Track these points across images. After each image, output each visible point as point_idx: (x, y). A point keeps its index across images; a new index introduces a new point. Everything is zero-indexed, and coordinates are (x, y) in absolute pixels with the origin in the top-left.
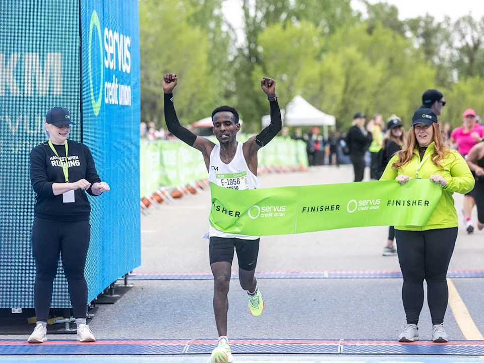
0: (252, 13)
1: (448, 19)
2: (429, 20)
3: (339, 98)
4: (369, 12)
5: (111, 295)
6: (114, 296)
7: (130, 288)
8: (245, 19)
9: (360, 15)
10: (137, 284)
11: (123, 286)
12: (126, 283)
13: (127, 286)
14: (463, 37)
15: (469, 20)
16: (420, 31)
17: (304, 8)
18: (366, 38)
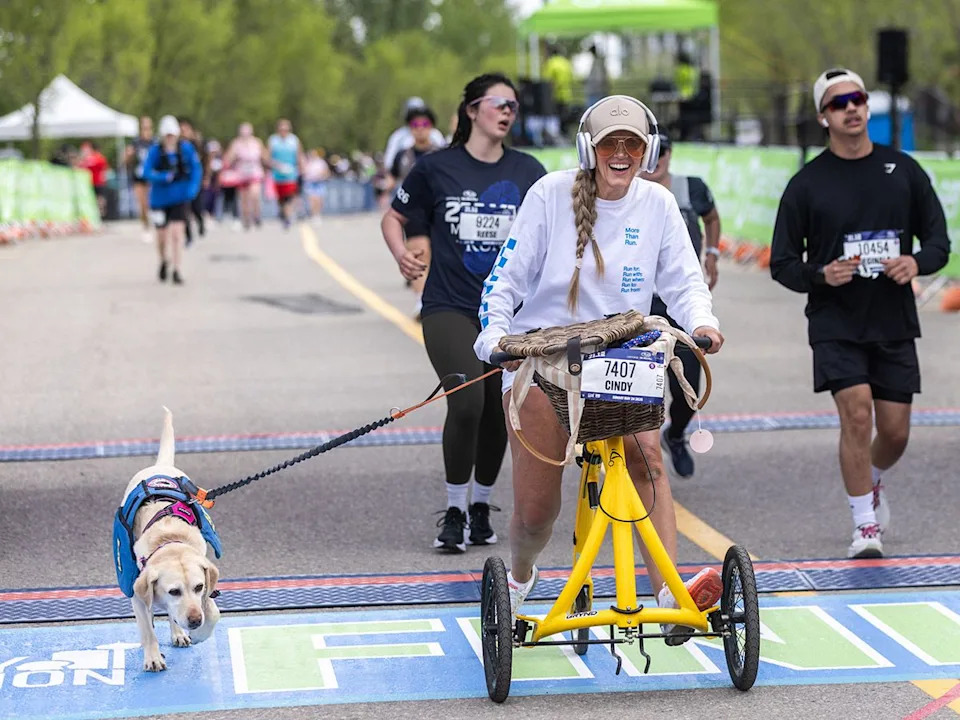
3: (144, 80)
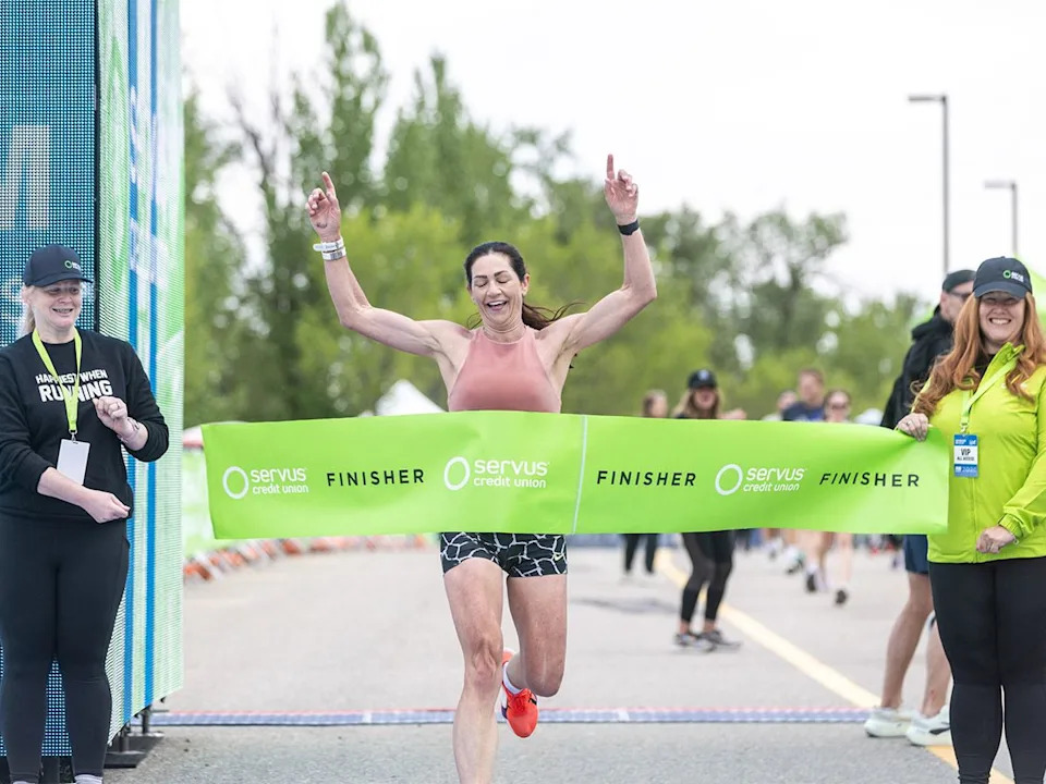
0: (283, 198)
1: (730, 219)
2: (689, 219)
4: (551, 199)
5: (121, 750)
6: (128, 753)
7: (155, 740)
8: (267, 208)
9: (530, 203)
10: (168, 732)
11: (140, 735)
12: (145, 730)
13: (150, 735)
14: (767, 258)
15: (781, 222)
16: (668, 245)
17: (405, 187)
18: (554, 252)
